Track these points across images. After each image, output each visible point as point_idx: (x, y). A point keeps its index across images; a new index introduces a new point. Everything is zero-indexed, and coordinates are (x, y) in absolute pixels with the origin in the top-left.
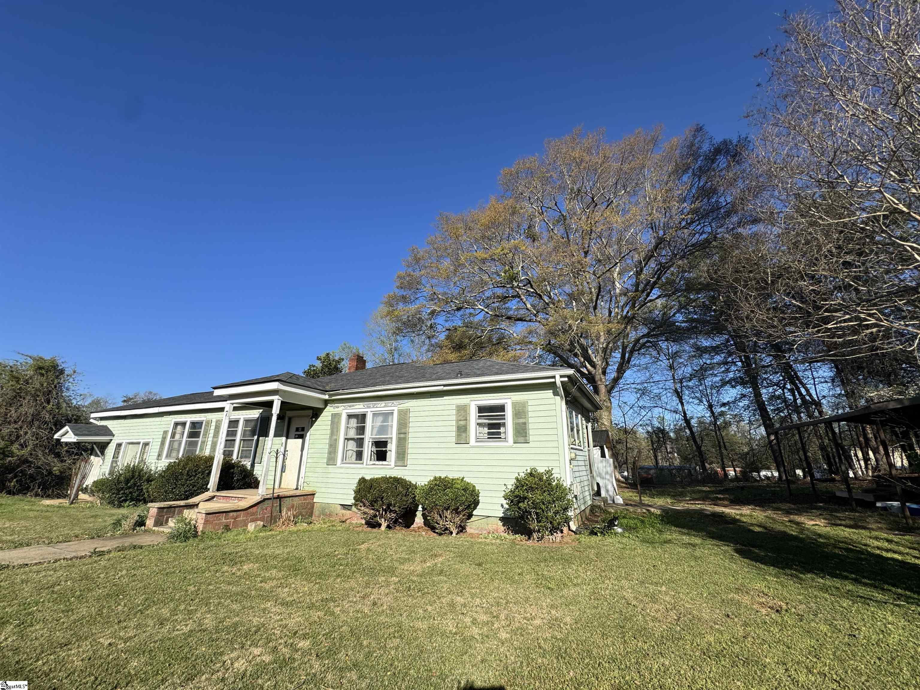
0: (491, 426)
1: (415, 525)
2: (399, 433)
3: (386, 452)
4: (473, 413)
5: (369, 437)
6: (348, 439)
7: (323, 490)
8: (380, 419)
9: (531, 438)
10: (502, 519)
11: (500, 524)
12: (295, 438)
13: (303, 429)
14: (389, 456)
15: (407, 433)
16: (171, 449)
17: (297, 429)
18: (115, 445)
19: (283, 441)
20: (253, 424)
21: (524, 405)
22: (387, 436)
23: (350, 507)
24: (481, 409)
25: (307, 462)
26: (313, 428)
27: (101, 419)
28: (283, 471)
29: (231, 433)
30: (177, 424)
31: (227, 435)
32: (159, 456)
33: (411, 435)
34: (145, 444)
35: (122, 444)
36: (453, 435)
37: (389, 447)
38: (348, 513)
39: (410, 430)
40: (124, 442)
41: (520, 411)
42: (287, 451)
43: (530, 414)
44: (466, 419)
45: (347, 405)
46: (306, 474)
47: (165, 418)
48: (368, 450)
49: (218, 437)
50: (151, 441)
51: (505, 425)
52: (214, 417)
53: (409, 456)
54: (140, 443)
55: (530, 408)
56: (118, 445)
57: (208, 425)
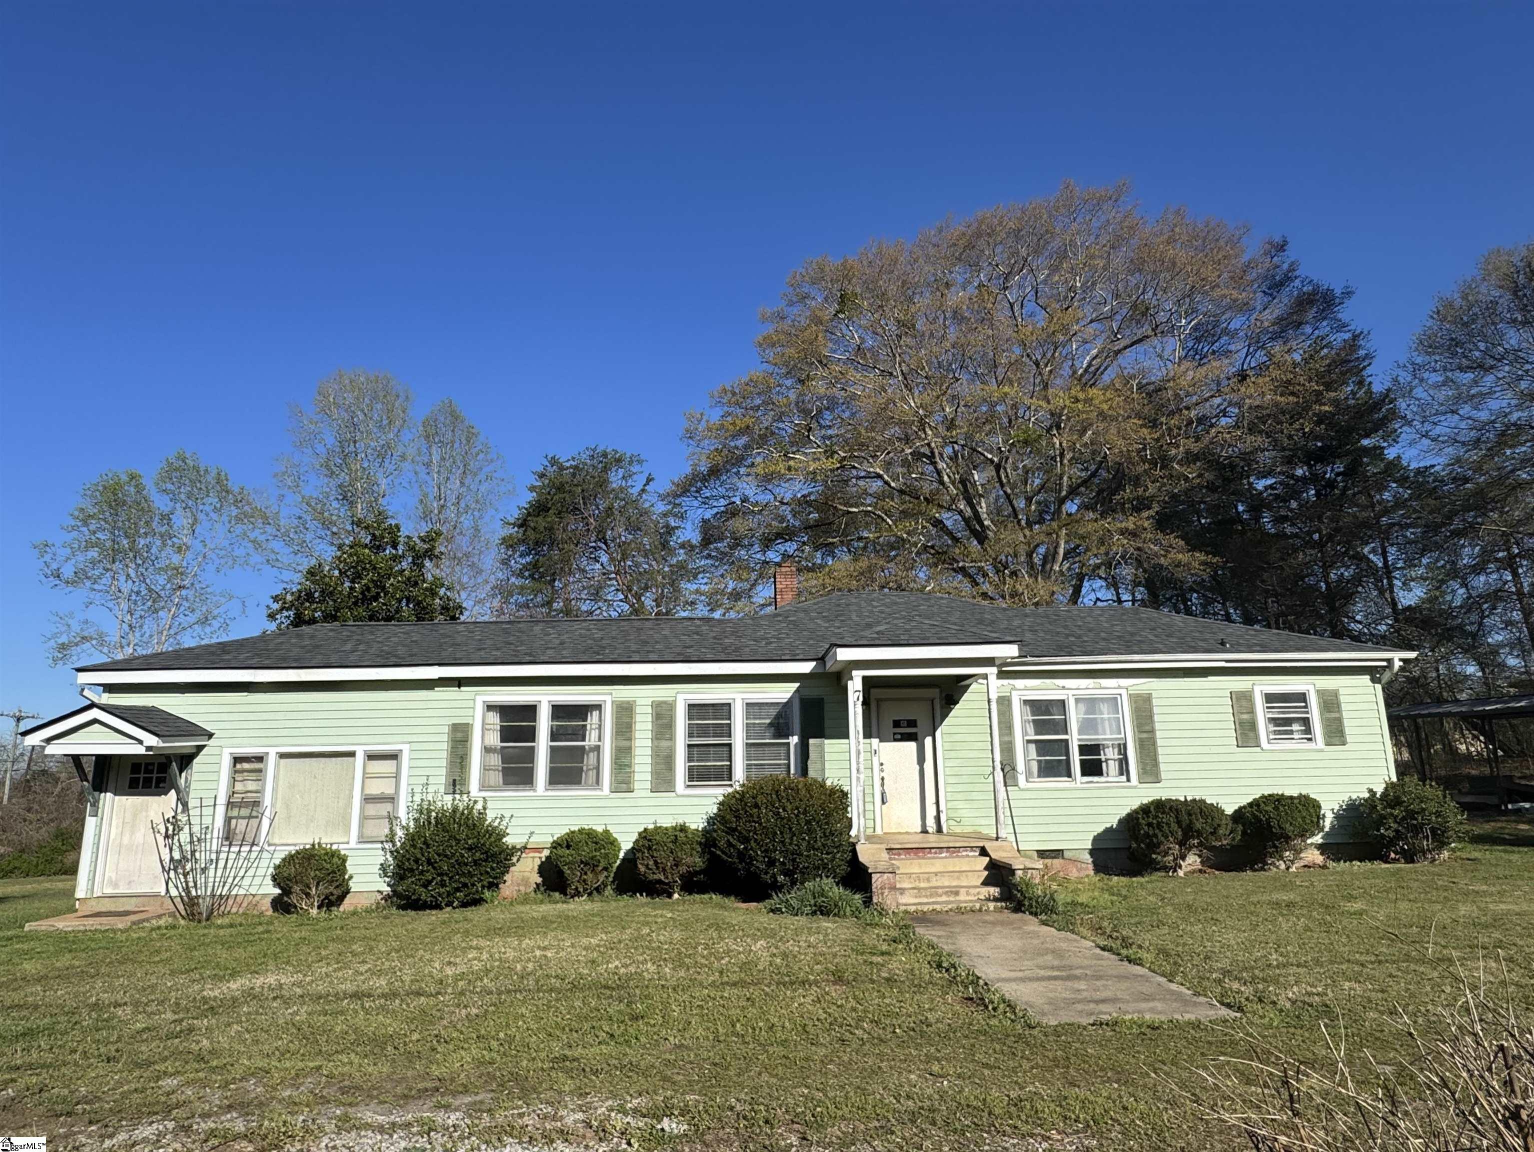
0: (1280, 722)
2: (1139, 729)
3: (1103, 763)
4: (1260, 703)
5: (1074, 739)
6: (1028, 742)
8: (1086, 707)
9: (1349, 739)
12: (895, 740)
13: (912, 723)
14: (1112, 768)
15: (1153, 731)
16: (485, 768)
17: (897, 724)
18: (226, 762)
19: (875, 746)
20: (773, 712)
21: (1335, 694)
22: (1105, 736)
23: (1057, 853)
24: (1270, 698)
25: (946, 784)
26: (947, 721)
27: (110, 688)
28: (883, 803)
29: (703, 731)
30: (490, 707)
31: (690, 735)
32: (456, 784)
33: (1159, 734)
34: (371, 757)
35: (260, 759)
36: (1230, 734)
37: (1110, 754)
38: (1057, 863)
39: (1157, 726)
40: (272, 753)
41: (1330, 703)
42: (882, 764)
43: (1344, 707)
44: (1252, 711)
45: (1020, 683)
46: (950, 805)
47: (440, 693)
48: (1076, 758)
49: (672, 738)
50: (406, 748)
51: (1306, 722)
52: (644, 696)
53: (1162, 767)
54: (352, 754)
55: (1342, 699)
56: (237, 760)
57: (625, 711)
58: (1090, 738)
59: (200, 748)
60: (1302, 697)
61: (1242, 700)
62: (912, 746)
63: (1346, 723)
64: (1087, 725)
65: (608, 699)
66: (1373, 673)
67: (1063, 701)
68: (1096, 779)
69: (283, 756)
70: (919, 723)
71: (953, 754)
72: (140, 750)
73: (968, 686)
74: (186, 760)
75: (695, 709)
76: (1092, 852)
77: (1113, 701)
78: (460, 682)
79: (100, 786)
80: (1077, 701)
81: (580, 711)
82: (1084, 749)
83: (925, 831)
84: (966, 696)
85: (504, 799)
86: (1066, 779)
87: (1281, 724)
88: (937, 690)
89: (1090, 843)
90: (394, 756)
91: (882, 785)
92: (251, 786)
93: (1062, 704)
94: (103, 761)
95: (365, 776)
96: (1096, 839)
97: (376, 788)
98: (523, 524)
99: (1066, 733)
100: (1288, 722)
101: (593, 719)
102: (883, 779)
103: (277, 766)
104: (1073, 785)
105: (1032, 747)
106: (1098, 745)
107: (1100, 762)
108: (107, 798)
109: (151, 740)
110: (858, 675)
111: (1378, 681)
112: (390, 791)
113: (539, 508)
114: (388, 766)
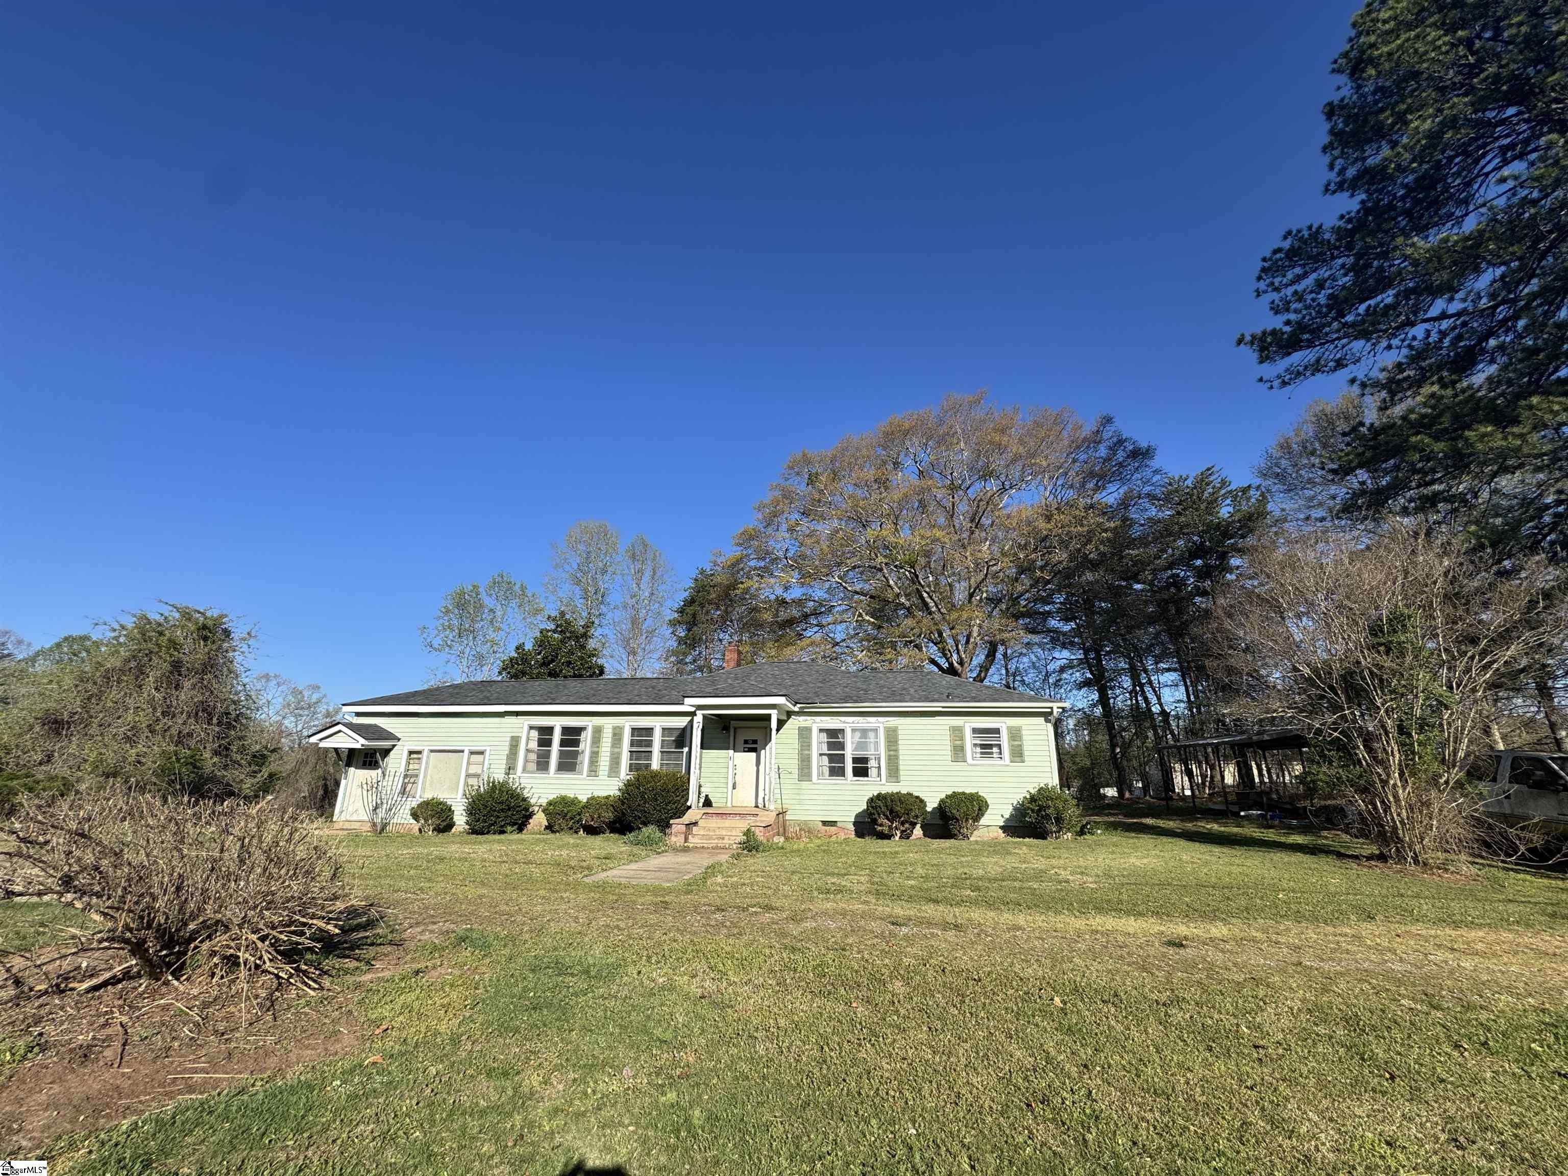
0: (983, 746)
1: (913, 837)
2: (889, 749)
3: (867, 769)
4: (968, 734)
5: (849, 753)
6: (821, 755)
7: (797, 807)
8: (858, 734)
9: (1026, 758)
10: (1002, 827)
11: (1001, 831)
12: (744, 751)
13: (755, 742)
14: (873, 772)
15: (896, 750)
16: (526, 761)
17: (746, 742)
18: (406, 754)
19: (731, 755)
20: (677, 733)
21: (1019, 729)
22: (870, 752)
23: (833, 823)
24: (975, 731)
27: (358, 714)
28: (734, 788)
29: (639, 743)
30: (531, 728)
31: (632, 745)
32: (510, 769)
33: (901, 752)
34: (472, 753)
35: (419, 752)
36: (948, 752)
37: (872, 763)
38: (833, 829)
39: (900, 747)
40: (426, 749)
41: (1015, 735)
42: (735, 765)
43: (1024, 737)
44: (962, 739)
45: (818, 719)
47: (508, 719)
48: (849, 766)
49: (620, 747)
50: (488, 749)
51: (999, 746)
52: (608, 723)
53: (901, 773)
54: (463, 751)
55: (1024, 732)
56: (411, 753)
57: (598, 731)
58: (861, 753)
59: (394, 746)
60: (997, 731)
61: (957, 732)
62: (754, 755)
63: (1025, 748)
64: (860, 746)
65: (590, 724)
66: (1046, 715)
67: (844, 730)
68: (861, 778)
69: (432, 751)
70: (752, 742)
72: (358, 746)
74: (386, 752)
75: (635, 730)
76: (855, 824)
77: (876, 730)
78: (517, 714)
79: (349, 765)
80: (854, 730)
81: (579, 731)
82: (856, 760)
83: (757, 807)
85: (535, 778)
86: (843, 778)
87: (986, 748)
88: (753, 722)
89: (853, 817)
90: (482, 753)
91: (734, 778)
92: (416, 767)
93: (842, 731)
94: (352, 751)
95: (468, 763)
96: (857, 816)
97: (473, 770)
98: (681, 611)
99: (844, 750)
100: (990, 746)
101: (583, 735)
102: (735, 774)
103: (428, 757)
104: (846, 782)
105: (825, 758)
106: (865, 758)
108: (352, 770)
109: (363, 741)
110: (700, 713)
111: (1049, 721)
112: (480, 772)
113: (690, 602)
114: (479, 758)
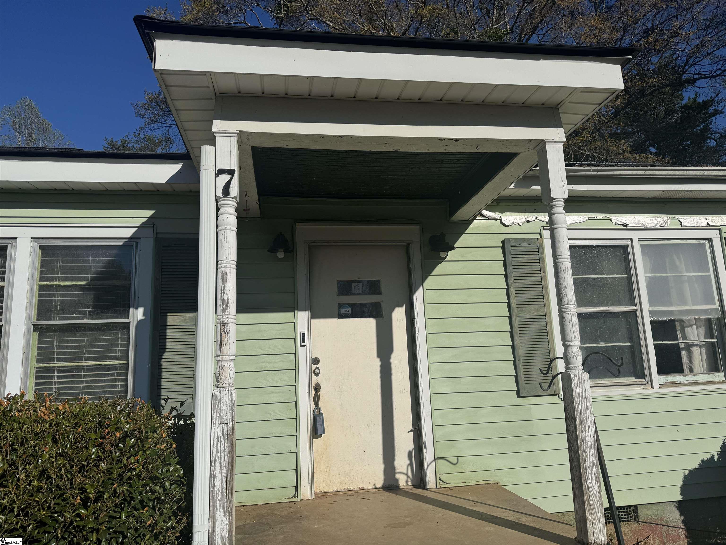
12: (341, 316)
13: (371, 285)
14: (696, 358)
17: (345, 286)
19: (302, 328)
22: (682, 305)
23: (628, 513)
25: (432, 394)
26: (430, 282)
28: (316, 434)
37: (692, 336)
38: (627, 530)
42: (316, 361)
46: (439, 433)
48: (649, 344)
58: (665, 309)
62: (368, 325)
64: (661, 288)
67: (624, 248)
68: (679, 378)
70: (384, 287)
71: (444, 340)
73: (468, 222)
76: (682, 507)
77: (697, 251)
80: (644, 248)
82: (658, 329)
84: (463, 240)
86: (632, 380)
88: (415, 229)
89: (678, 490)
91: (316, 399)
93: (624, 254)
96: (686, 483)
99: (633, 303)
102: (317, 388)
104: (645, 390)
106: (673, 322)
107: (677, 349)
